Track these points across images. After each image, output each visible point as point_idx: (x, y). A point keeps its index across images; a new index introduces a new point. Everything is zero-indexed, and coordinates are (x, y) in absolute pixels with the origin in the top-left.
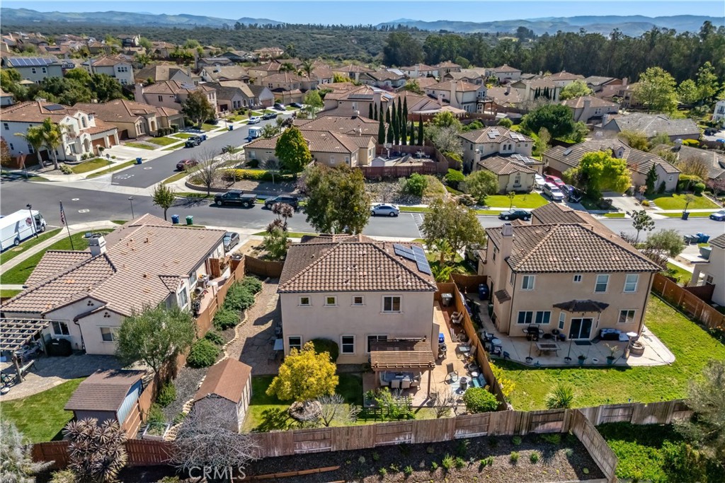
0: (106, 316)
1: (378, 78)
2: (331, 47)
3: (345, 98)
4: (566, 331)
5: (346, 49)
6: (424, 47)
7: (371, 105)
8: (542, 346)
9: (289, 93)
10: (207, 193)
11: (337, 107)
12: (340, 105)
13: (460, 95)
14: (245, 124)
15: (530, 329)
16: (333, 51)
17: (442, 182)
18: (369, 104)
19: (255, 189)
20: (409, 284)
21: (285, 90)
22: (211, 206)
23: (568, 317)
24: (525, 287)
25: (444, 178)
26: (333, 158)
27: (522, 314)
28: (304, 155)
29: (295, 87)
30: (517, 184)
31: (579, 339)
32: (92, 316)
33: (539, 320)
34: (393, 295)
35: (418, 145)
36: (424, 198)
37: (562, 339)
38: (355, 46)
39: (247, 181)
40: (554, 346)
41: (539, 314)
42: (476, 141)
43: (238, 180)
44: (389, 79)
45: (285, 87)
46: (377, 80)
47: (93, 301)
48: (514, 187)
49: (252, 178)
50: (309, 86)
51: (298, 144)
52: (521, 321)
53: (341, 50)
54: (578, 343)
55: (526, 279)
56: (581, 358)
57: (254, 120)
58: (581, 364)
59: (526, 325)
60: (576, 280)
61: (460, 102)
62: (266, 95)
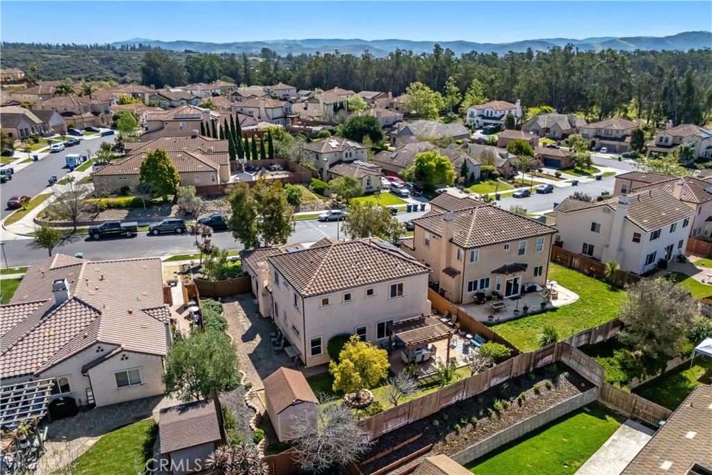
1: (171, 98)
3: (171, 119)
4: (503, 291)
5: (88, 70)
6: (186, 66)
7: (202, 124)
8: (496, 305)
9: (80, 117)
10: (73, 228)
11: (162, 128)
12: (166, 126)
13: (270, 111)
14: (47, 153)
15: (477, 294)
16: (73, 72)
17: (310, 190)
18: (199, 123)
19: (126, 217)
20: (408, 270)
22: (86, 240)
23: (503, 279)
24: (472, 260)
25: (310, 186)
26: (197, 177)
27: (470, 283)
28: (174, 176)
29: (86, 110)
30: (369, 186)
31: (512, 296)
33: (482, 287)
34: (397, 282)
35: (269, 158)
36: (301, 206)
37: (500, 298)
38: (98, 67)
39: (113, 210)
40: (502, 304)
41: (482, 281)
42: (322, 151)
43: (102, 210)
47: (103, 346)
49: (118, 207)
50: (102, 109)
51: (167, 165)
52: (470, 290)
53: (82, 70)
54: (513, 299)
55: (473, 253)
56: (526, 308)
57: (58, 148)
58: (526, 313)
59: (473, 292)
60: (505, 248)
61: (271, 117)
62: (55, 120)
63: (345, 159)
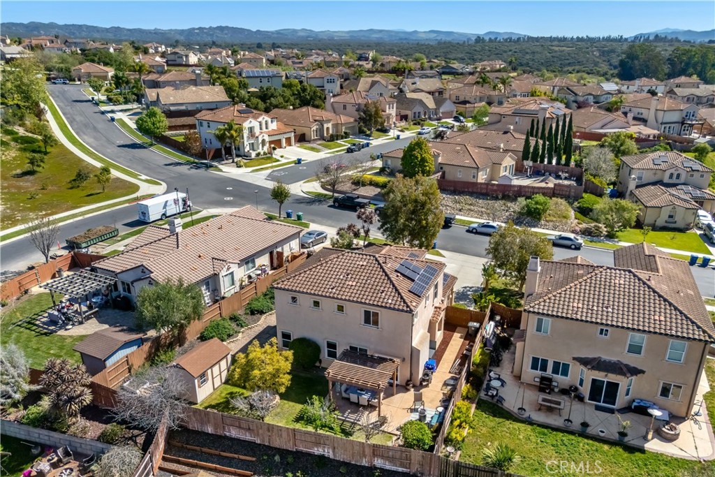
0: (150, 283)
1: (578, 93)
2: (568, 59)
4: (586, 390)
8: (544, 400)
10: (331, 194)
12: (503, 120)
13: (660, 114)
14: (415, 134)
15: (543, 379)
17: (572, 208)
19: (375, 195)
20: (390, 301)
21: (469, 102)
22: (330, 206)
23: (591, 375)
24: (539, 329)
25: (576, 203)
26: (460, 172)
27: (535, 360)
29: (481, 100)
30: (671, 220)
31: (602, 404)
32: (141, 282)
33: (555, 371)
34: (372, 309)
35: (565, 165)
36: (543, 222)
37: (580, 399)
39: (372, 187)
40: (559, 403)
41: (556, 365)
42: (634, 167)
43: (364, 185)
44: (590, 94)
45: (470, 100)
46: (576, 94)
47: (145, 270)
48: (666, 222)
49: (376, 185)
50: (496, 100)
52: (534, 367)
54: (598, 408)
55: (540, 321)
56: (585, 425)
57: (424, 131)
58: (583, 432)
59: (539, 373)
60: (601, 333)
62: (448, 106)
63: (666, 180)
